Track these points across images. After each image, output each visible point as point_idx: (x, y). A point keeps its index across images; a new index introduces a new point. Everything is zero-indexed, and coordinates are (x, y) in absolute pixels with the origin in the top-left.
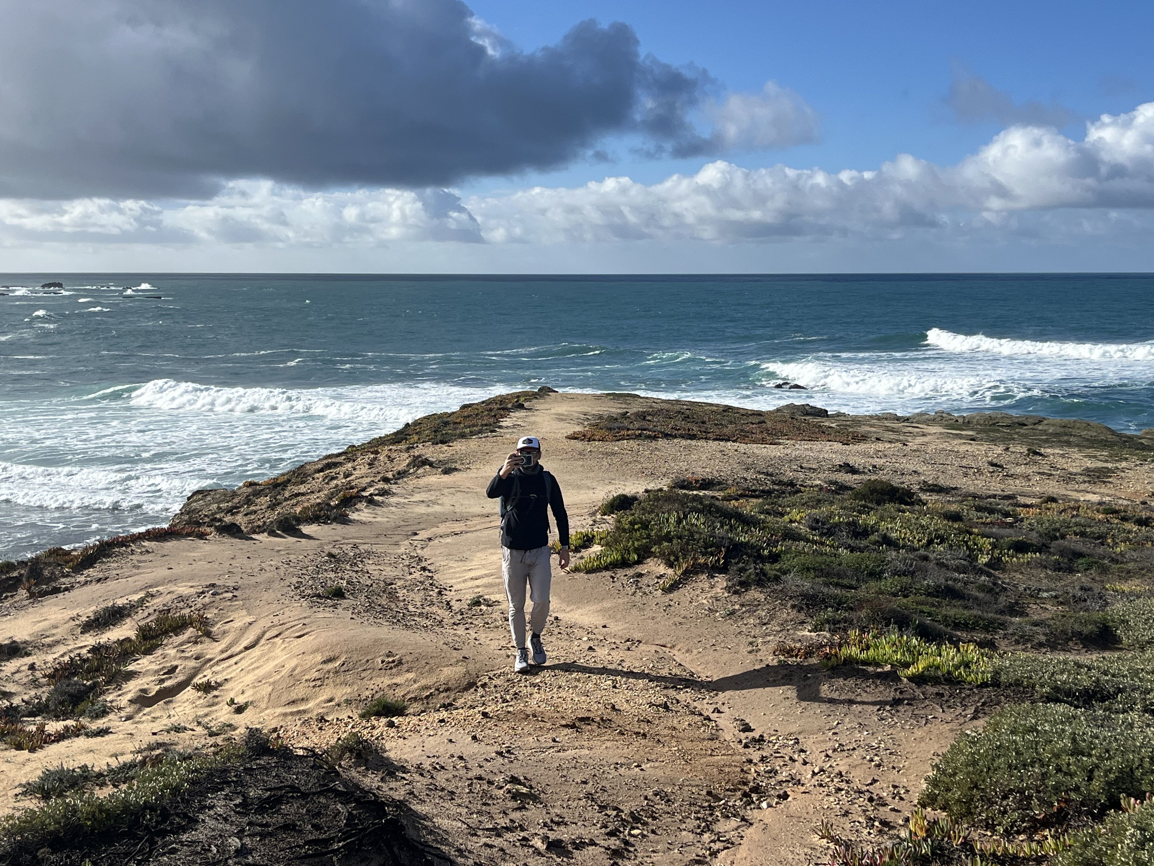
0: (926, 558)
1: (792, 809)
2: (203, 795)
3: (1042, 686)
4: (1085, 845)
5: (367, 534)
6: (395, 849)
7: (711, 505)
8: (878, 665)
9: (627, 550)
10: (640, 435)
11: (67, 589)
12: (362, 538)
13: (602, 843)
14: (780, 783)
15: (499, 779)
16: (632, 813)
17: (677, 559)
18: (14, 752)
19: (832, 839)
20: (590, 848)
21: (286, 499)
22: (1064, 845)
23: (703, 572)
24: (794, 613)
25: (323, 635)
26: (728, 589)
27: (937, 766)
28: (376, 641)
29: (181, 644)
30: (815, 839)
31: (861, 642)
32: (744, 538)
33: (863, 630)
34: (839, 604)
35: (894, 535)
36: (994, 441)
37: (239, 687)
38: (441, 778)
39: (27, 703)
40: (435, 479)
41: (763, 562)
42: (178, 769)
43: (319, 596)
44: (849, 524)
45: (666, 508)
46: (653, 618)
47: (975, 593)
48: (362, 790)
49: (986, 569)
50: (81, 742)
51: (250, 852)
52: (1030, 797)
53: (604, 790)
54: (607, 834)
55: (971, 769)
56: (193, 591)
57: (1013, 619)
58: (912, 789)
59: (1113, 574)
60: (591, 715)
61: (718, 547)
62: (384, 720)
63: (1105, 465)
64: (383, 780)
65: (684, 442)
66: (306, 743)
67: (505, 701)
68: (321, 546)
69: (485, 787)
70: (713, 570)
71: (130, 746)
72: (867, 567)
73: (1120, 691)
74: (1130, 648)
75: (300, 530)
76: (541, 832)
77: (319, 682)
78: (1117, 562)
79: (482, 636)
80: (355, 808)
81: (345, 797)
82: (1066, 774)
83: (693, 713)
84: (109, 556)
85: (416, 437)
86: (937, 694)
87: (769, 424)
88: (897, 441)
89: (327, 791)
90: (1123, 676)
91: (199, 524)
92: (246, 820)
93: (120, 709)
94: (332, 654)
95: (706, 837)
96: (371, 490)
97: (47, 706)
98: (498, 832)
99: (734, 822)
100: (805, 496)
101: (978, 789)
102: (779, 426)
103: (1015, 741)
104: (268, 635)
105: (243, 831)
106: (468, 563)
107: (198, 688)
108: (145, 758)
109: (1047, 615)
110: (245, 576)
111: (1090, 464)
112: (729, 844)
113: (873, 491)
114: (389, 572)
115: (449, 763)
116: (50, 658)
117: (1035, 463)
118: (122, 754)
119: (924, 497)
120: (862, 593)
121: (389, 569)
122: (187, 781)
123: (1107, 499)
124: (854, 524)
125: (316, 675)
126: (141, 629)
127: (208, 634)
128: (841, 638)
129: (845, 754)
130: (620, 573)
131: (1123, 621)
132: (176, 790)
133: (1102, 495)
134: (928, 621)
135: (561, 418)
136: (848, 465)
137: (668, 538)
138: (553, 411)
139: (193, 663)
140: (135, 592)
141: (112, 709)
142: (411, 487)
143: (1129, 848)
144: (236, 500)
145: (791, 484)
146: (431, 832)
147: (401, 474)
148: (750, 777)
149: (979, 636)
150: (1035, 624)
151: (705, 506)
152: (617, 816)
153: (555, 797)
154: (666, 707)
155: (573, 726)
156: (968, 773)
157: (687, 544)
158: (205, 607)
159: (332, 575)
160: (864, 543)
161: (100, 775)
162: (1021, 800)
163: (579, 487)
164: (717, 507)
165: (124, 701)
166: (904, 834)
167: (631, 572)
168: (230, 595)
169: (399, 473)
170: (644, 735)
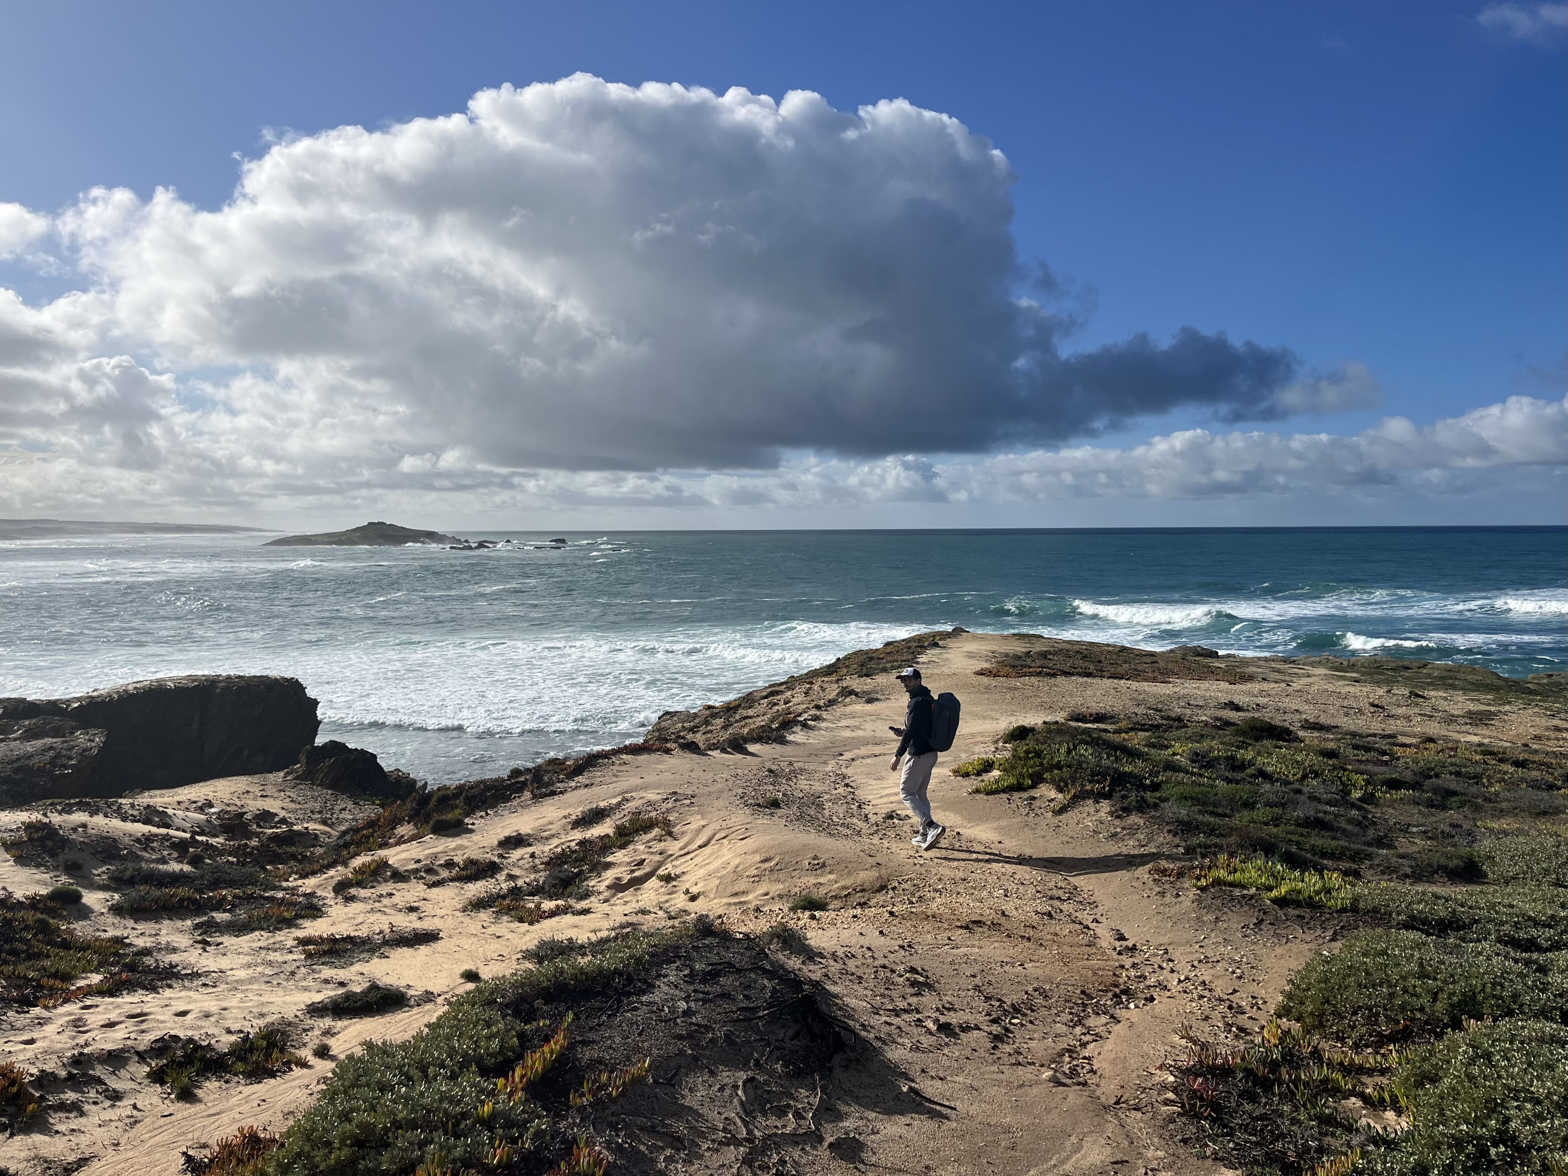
0: (1299, 792)
1: (1157, 1010)
2: (659, 965)
3: (1399, 914)
4: (1424, 1059)
5: (801, 753)
6: (809, 1020)
7: (1098, 738)
8: (1244, 887)
9: (1022, 775)
10: (1040, 672)
11: (561, 793)
12: (796, 756)
13: (986, 1028)
14: (1149, 987)
15: (901, 968)
16: (1013, 1004)
17: (1066, 785)
18: (517, 924)
19: (1191, 1039)
20: (975, 1032)
21: (737, 721)
22: (1407, 1058)
23: (1089, 798)
24: (1169, 837)
25: (762, 839)
26: (1111, 813)
27: (1291, 980)
28: (804, 846)
29: (649, 841)
30: (1176, 1038)
31: (1228, 865)
32: (1128, 769)
33: (1232, 855)
34: (1211, 831)
35: (1270, 769)
36: (1378, 683)
37: (693, 880)
38: (851, 964)
39: (528, 884)
40: (859, 707)
41: (1144, 791)
42: (641, 944)
43: (759, 805)
44: (1227, 758)
45: (1058, 739)
46: (1043, 837)
47: (1344, 825)
48: (785, 970)
49: (1360, 803)
50: (569, 919)
51: (694, 1014)
52: (1377, 1014)
53: (990, 983)
54: (990, 1021)
55: (1323, 985)
56: (659, 797)
57: (1380, 851)
58: (1269, 1000)
59: (1486, 812)
60: (983, 919)
61: (1104, 776)
62: (807, 913)
63: (1488, 708)
64: (803, 963)
65: (1081, 680)
66: (744, 929)
67: (911, 903)
68: (763, 762)
69: (889, 974)
70: (1099, 796)
71: (606, 924)
72: (1241, 798)
73: (1476, 922)
74: (1496, 882)
75: (746, 749)
76: (934, 1015)
77: (758, 878)
78: (1490, 801)
79: (894, 846)
80: (778, 984)
81: (771, 974)
82: (1412, 995)
83: (1074, 922)
84: (595, 766)
85: (845, 670)
86: (1298, 916)
87: (1162, 664)
88: (1283, 681)
89: (757, 968)
90: (1480, 909)
91: (667, 741)
92: (691, 988)
93: (599, 893)
94: (768, 855)
95: (1078, 1030)
96: (805, 716)
97: (543, 888)
98: (896, 1013)
99: (1104, 1019)
100: (1190, 731)
101: (1329, 1004)
102: (1170, 666)
103: (1365, 963)
104: (717, 837)
105: (689, 996)
106: (884, 782)
107: (662, 878)
108: (617, 934)
109: (1415, 849)
110: (701, 786)
111: (1472, 707)
112: (1098, 1038)
113: (1253, 728)
114: (818, 787)
115: (859, 953)
116: (546, 849)
117: (1417, 704)
118: (600, 930)
119: (1301, 733)
120: (1236, 822)
121: (817, 784)
122: (647, 953)
123: (1486, 741)
124: (1233, 758)
125: (755, 872)
126: (618, 827)
127: (670, 834)
128: (1211, 862)
129: (1210, 965)
130: (1016, 795)
131: (1489, 857)
132: (639, 960)
133: (1484, 736)
134: (1294, 849)
135: (971, 655)
136: (1232, 703)
137: (1058, 766)
138: (965, 649)
139: (657, 858)
140: (614, 797)
141: (593, 893)
142: (838, 714)
143: (1462, 1063)
144: (697, 721)
145: (1179, 719)
146: (840, 1009)
147: (832, 703)
148: (1121, 981)
149: (1343, 865)
150: (1402, 857)
151: (1093, 739)
152: (1000, 1006)
153: (948, 987)
154: (1050, 915)
155: (967, 928)
156: (1321, 989)
157: (1076, 772)
158: (668, 811)
159: (771, 788)
160: (1239, 776)
161: (582, 946)
162: (1369, 1017)
163: (984, 718)
164: (1104, 740)
165: (602, 887)
166: (1258, 1040)
167: (1025, 795)
168: (688, 802)
169: (829, 701)
170: (1029, 939)
